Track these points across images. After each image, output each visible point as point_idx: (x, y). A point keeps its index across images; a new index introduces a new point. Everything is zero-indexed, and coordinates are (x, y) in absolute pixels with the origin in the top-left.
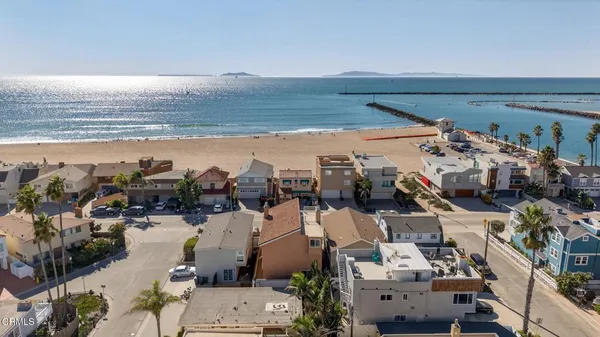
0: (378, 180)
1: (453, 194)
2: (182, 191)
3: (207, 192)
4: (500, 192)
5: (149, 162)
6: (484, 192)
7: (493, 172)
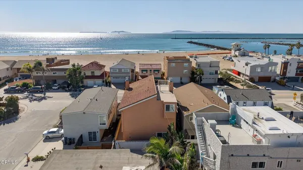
0: (207, 70)
1: (257, 80)
2: (70, 75)
3: (88, 77)
4: (289, 78)
5: (53, 60)
6: (278, 78)
7: (285, 65)
